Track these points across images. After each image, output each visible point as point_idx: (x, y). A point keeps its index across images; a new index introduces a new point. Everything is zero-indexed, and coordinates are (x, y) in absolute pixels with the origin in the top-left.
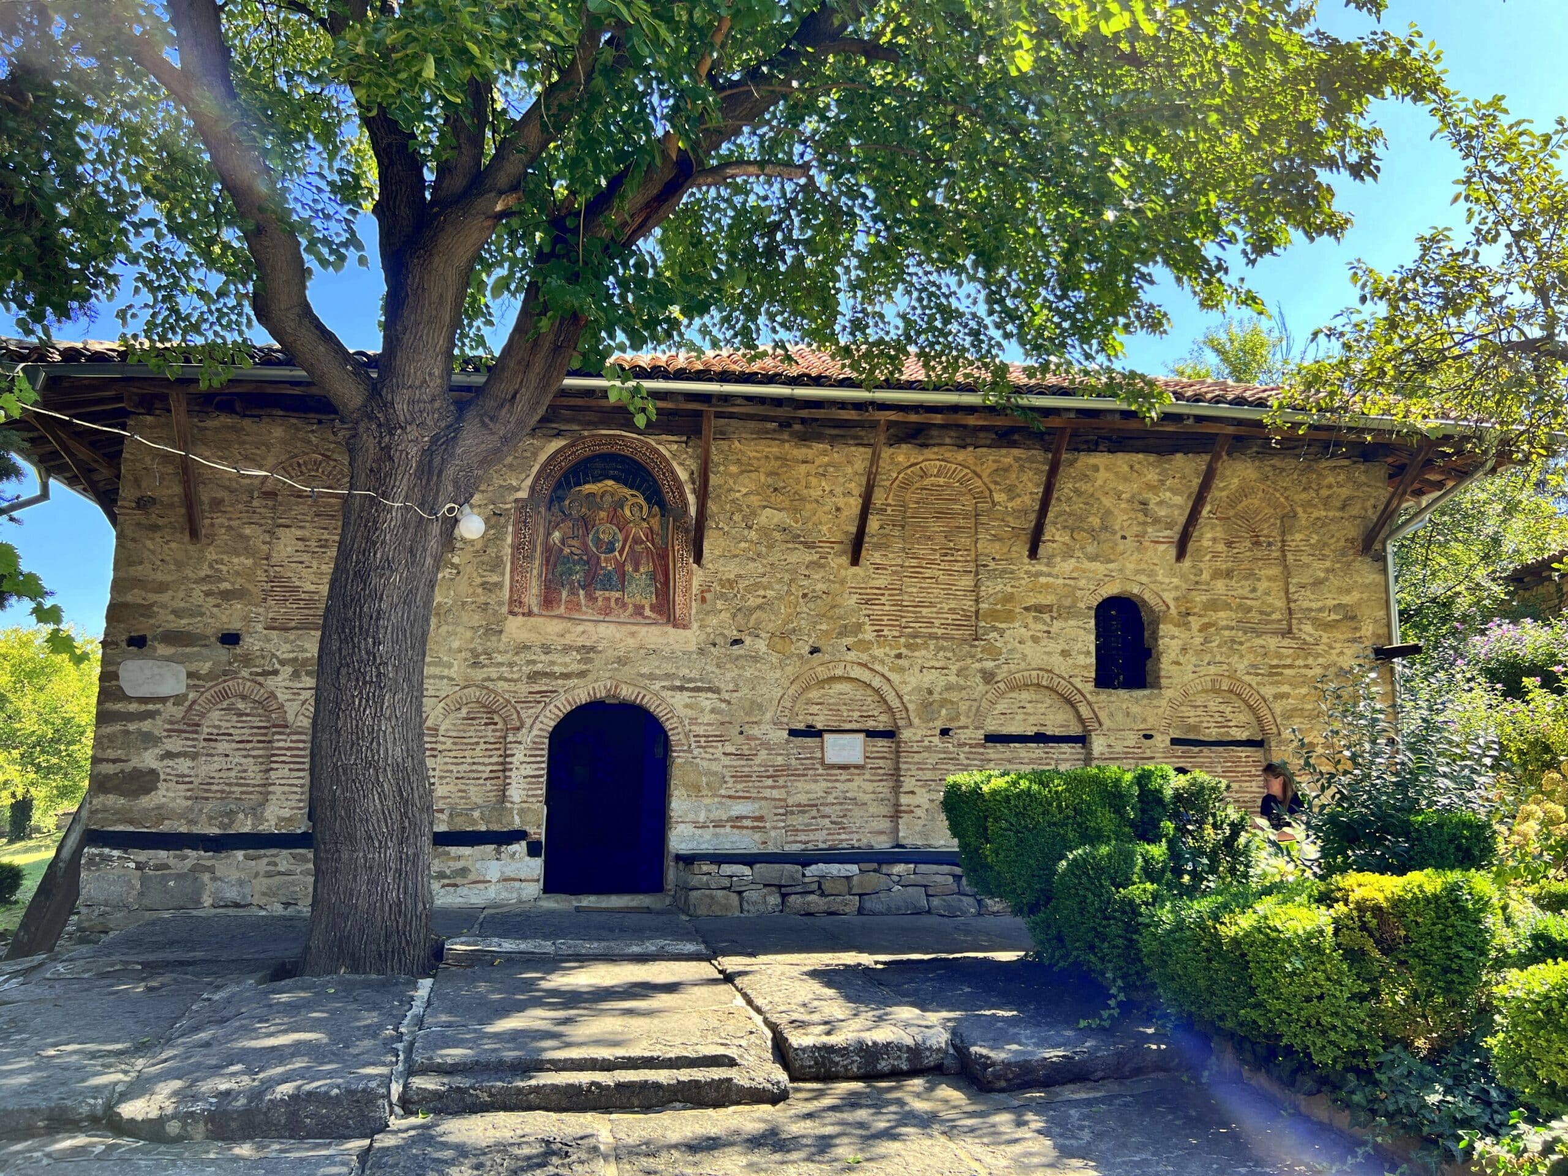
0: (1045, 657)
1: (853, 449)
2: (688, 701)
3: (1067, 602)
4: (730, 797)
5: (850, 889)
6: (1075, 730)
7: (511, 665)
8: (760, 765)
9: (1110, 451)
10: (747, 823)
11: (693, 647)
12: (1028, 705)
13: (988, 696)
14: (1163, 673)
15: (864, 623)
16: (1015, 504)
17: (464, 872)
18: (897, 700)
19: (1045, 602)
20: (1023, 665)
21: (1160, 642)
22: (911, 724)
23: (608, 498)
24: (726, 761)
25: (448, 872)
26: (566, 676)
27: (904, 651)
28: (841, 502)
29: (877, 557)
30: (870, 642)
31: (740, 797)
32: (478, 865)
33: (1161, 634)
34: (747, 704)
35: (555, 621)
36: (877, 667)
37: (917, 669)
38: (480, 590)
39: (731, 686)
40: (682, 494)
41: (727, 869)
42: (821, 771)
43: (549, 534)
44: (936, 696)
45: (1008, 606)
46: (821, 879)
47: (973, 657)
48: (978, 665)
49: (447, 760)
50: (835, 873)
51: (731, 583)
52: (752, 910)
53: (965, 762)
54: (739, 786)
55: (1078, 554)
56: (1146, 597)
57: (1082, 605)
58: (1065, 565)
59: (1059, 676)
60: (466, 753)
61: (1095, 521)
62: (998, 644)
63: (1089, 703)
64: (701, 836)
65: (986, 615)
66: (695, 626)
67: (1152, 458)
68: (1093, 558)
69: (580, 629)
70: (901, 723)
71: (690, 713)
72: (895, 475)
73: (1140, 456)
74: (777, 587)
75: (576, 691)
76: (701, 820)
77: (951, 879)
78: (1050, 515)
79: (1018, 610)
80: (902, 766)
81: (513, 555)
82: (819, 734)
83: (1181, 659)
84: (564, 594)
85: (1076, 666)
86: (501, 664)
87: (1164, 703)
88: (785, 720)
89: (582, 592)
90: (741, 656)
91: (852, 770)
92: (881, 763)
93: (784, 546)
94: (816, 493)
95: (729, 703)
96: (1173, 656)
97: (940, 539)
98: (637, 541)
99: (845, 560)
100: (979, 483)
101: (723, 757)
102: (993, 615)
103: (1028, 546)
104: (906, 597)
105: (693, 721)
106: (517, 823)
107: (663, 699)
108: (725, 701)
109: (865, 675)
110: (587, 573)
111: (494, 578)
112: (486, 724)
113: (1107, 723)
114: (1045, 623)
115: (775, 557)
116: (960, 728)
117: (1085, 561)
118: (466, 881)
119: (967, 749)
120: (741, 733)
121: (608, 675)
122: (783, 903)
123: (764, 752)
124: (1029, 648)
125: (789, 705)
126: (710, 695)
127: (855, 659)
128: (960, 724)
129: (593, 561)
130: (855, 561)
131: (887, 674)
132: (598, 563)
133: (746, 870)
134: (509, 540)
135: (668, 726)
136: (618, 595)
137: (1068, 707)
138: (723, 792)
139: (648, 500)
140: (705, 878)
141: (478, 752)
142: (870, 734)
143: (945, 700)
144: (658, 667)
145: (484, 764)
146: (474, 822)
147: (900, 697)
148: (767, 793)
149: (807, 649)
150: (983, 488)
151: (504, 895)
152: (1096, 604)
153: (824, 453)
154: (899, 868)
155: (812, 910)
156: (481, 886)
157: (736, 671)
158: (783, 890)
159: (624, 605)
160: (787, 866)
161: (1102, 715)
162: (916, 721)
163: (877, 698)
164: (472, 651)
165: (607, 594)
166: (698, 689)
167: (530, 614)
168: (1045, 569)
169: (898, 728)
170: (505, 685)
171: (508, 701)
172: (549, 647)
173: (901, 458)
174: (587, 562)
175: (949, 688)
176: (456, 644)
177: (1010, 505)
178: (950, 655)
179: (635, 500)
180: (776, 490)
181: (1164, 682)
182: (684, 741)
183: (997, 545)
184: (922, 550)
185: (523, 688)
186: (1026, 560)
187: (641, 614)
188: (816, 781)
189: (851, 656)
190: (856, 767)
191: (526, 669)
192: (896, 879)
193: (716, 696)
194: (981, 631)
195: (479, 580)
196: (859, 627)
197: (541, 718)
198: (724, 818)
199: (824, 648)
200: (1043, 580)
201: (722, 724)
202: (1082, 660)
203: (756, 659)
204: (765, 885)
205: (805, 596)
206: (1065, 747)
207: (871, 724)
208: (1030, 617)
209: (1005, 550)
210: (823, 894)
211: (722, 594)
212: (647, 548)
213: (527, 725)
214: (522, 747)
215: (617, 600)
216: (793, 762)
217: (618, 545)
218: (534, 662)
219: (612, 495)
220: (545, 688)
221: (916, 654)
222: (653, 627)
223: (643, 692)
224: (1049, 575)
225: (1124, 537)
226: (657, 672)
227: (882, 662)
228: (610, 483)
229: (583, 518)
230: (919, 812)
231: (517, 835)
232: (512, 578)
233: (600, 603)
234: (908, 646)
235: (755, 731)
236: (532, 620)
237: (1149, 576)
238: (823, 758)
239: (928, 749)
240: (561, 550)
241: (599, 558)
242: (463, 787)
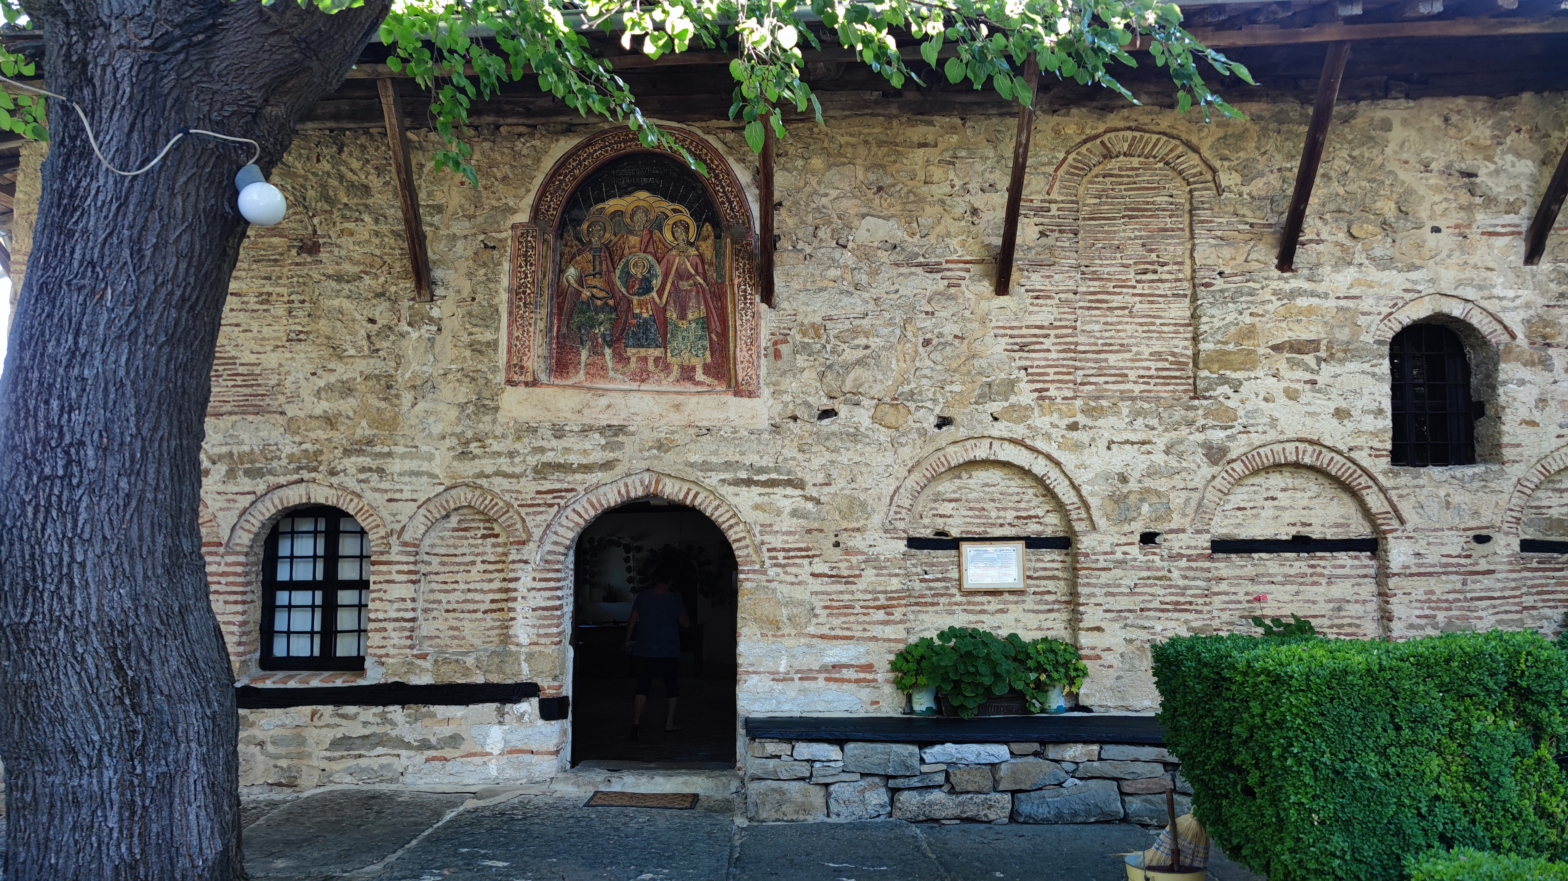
0: (1308, 421)
1: (995, 120)
2: (759, 500)
3: (1343, 335)
4: (822, 637)
5: (996, 782)
6: (1360, 529)
7: (511, 455)
8: (865, 591)
9: (1408, 97)
10: (847, 674)
11: (764, 423)
12: (1280, 495)
13: (1217, 482)
14: (1505, 440)
15: (1018, 380)
16: (1258, 186)
17: (455, 740)
18: (1072, 493)
19: (1306, 336)
20: (1272, 435)
21: (1501, 391)
22: (1094, 528)
23: (640, 217)
24: (816, 585)
25: (433, 741)
26: (586, 468)
27: (1081, 419)
28: (979, 201)
29: (1036, 280)
30: (1028, 408)
31: (836, 638)
32: (474, 732)
33: (1502, 377)
34: (844, 504)
35: (569, 392)
36: (1040, 444)
37: (1102, 444)
38: (468, 353)
39: (820, 478)
40: (743, 202)
41: (804, 750)
42: (958, 598)
43: (562, 271)
44: (1133, 485)
45: (1247, 345)
46: (949, 769)
47: (1190, 424)
48: (1199, 437)
49: (434, 586)
50: (972, 758)
51: (817, 330)
52: (843, 815)
53: (1181, 583)
54: (836, 622)
55: (1360, 258)
56: (1475, 321)
57: (1368, 338)
58: (1339, 277)
59: (1330, 449)
60: (458, 577)
61: (1388, 208)
62: (1230, 403)
63: (1382, 490)
64: (782, 692)
65: (1210, 360)
66: (766, 392)
67: (1481, 103)
68: (1386, 264)
69: (604, 401)
70: (1079, 527)
71: (762, 517)
72: (1061, 156)
73: (1461, 101)
74: (885, 331)
75: (601, 490)
76: (782, 670)
77: (1159, 768)
78: (1314, 201)
79: (1261, 351)
80: (1080, 589)
81: (510, 302)
82: (954, 544)
83: (1537, 416)
84: (584, 354)
85: (1359, 433)
86: (499, 454)
87: (1508, 485)
88: (901, 525)
89: (608, 351)
90: (834, 434)
91: (1006, 596)
92: (1051, 585)
93: (895, 271)
94: (940, 190)
95: (818, 502)
96: (1523, 413)
97: (1135, 250)
98: (682, 275)
99: (986, 287)
100: (1195, 159)
101: (811, 580)
102: (1222, 359)
103: (1275, 252)
104: (1081, 339)
105: (766, 528)
106: (525, 673)
107: (722, 499)
108: (810, 499)
109: (1021, 457)
110: (614, 323)
111: (488, 336)
112: (484, 537)
113: (1412, 518)
114: (1307, 369)
115: (882, 286)
116: (1171, 531)
117: (1372, 270)
118: (458, 753)
119: (1183, 563)
120: (837, 544)
121: (644, 465)
122: (892, 802)
123: (869, 574)
124: (1281, 409)
125: (907, 503)
126: (789, 491)
127: (1006, 434)
128: (1173, 526)
129: (623, 307)
130: (1002, 287)
131: (1056, 454)
132: (629, 308)
133: (831, 752)
134: (505, 281)
135: (731, 535)
136: (658, 352)
137: (1346, 498)
138: (811, 629)
139: (696, 215)
140: (772, 763)
141: (474, 575)
142: (1033, 543)
143: (1148, 490)
144: (715, 453)
145: (482, 591)
146: (467, 671)
147: (1076, 488)
148: (877, 631)
149: (933, 420)
150: (1202, 167)
151: (509, 773)
152: (1390, 335)
153: (953, 129)
154: (1074, 752)
155: (937, 815)
156: (478, 760)
157: (828, 456)
158: (892, 783)
159: (667, 367)
160: (896, 747)
161: (1405, 508)
162: (1101, 522)
163: (1041, 491)
164: (458, 436)
165: (643, 352)
166: (772, 483)
167: (535, 383)
168: (1307, 286)
169: (1074, 533)
170: (505, 483)
171: (509, 505)
172: (561, 429)
173: (1070, 130)
174: (615, 309)
175: (1152, 472)
176: (437, 429)
177: (1245, 190)
178: (1154, 422)
179: (679, 217)
180: (880, 189)
181: (1508, 453)
182: (754, 557)
183: (1227, 252)
184: (1109, 266)
185: (529, 487)
186: (1276, 273)
187: (691, 379)
188: (952, 613)
189: (1000, 429)
190: (1012, 592)
191: (532, 460)
192: (1071, 767)
193: (798, 492)
194: (1201, 385)
195: (466, 338)
196: (1011, 385)
197: (555, 528)
198: (816, 666)
199: (958, 418)
200: (1302, 302)
201: (809, 531)
202: (1369, 423)
203: (855, 436)
204: (863, 775)
205: (927, 343)
206: (1343, 557)
207: (1032, 529)
208: (1281, 361)
209: (1241, 259)
210: (952, 791)
211: (805, 346)
212: (696, 284)
213: (536, 537)
214: (529, 567)
215: (657, 360)
216: (917, 585)
217: (656, 283)
218: (542, 450)
219: (647, 212)
220: (558, 486)
221: (1100, 422)
222: (706, 397)
223: (695, 489)
224: (1313, 294)
225: (1436, 230)
226: (714, 459)
227: (1048, 436)
228: (643, 195)
229: (607, 247)
230: (1109, 658)
231: (527, 690)
232: (510, 334)
233: (633, 364)
234: (1087, 411)
235: (857, 542)
236: (537, 390)
237: (1480, 288)
238: (960, 579)
239: (1121, 563)
240: (579, 293)
241: (630, 302)
242: (455, 623)
